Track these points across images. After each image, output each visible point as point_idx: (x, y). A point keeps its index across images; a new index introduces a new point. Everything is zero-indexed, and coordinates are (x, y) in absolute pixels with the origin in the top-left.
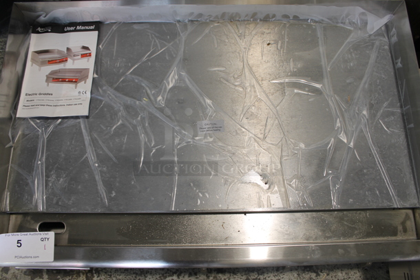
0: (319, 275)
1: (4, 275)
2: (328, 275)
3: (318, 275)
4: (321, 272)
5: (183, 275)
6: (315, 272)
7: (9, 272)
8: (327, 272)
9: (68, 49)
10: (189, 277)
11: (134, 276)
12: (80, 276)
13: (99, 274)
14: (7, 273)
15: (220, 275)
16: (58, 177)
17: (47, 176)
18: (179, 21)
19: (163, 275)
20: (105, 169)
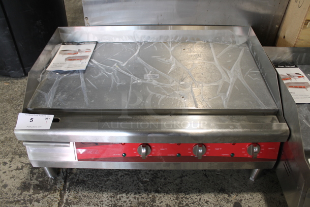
0: (231, 196)
1: (3, 189)
2: (237, 196)
3: (229, 196)
4: (232, 194)
5: (130, 193)
6: (227, 194)
7: (7, 188)
8: (237, 194)
9: (79, 50)
10: (134, 195)
11: (95, 193)
12: (56, 192)
13: (70, 191)
14: (5, 188)
15: (157, 194)
16: (62, 95)
17: (56, 94)
18: (138, 42)
19: (116, 193)
20: (90, 91)
